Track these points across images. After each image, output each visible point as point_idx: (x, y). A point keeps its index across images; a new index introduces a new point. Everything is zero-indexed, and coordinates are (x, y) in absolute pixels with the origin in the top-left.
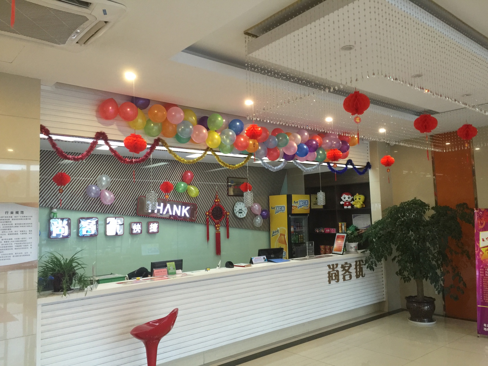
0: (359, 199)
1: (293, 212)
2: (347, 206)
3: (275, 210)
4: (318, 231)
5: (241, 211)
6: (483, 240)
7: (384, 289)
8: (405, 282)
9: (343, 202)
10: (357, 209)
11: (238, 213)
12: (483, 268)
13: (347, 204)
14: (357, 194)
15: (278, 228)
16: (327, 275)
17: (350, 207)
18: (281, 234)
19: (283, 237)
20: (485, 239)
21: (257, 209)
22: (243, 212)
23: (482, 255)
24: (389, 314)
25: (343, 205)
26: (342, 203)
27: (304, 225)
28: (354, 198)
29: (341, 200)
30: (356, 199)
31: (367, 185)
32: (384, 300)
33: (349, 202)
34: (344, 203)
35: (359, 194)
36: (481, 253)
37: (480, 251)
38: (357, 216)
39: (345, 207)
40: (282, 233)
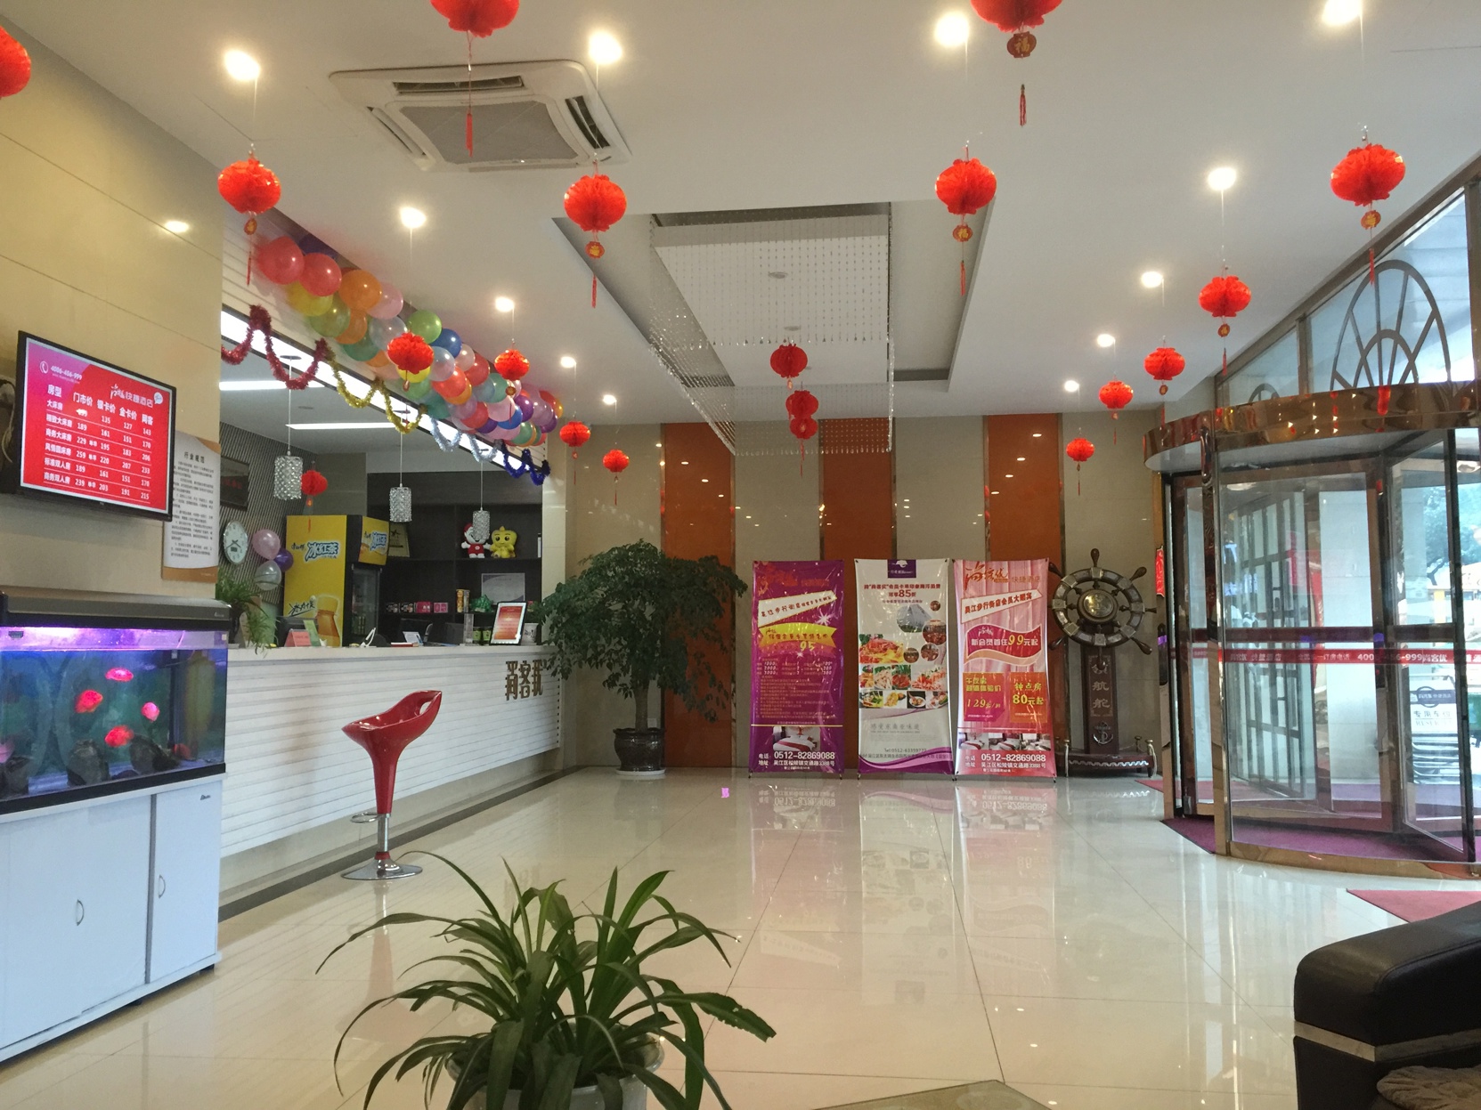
0: (506, 539)
1: (363, 558)
2: (477, 552)
3: (304, 553)
4: (396, 610)
5: (234, 546)
6: (764, 615)
7: (559, 725)
8: (626, 696)
9: (468, 543)
10: (501, 560)
11: (229, 549)
12: (761, 661)
13: (477, 548)
14: (502, 528)
15: (314, 597)
16: (505, 682)
17: (481, 556)
18: (321, 612)
19: (327, 618)
20: (766, 613)
21: (272, 544)
22: (239, 549)
23: (760, 640)
24: (565, 772)
25: (466, 551)
26: (465, 545)
27: (365, 592)
28: (494, 537)
29: (464, 539)
30: (498, 539)
31: (536, 509)
32: (558, 745)
33: (481, 545)
34: (469, 546)
35: (506, 529)
36: (759, 636)
37: (758, 632)
38: (493, 576)
39: (473, 556)
40: (321, 609)
